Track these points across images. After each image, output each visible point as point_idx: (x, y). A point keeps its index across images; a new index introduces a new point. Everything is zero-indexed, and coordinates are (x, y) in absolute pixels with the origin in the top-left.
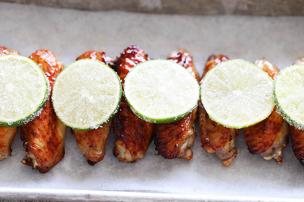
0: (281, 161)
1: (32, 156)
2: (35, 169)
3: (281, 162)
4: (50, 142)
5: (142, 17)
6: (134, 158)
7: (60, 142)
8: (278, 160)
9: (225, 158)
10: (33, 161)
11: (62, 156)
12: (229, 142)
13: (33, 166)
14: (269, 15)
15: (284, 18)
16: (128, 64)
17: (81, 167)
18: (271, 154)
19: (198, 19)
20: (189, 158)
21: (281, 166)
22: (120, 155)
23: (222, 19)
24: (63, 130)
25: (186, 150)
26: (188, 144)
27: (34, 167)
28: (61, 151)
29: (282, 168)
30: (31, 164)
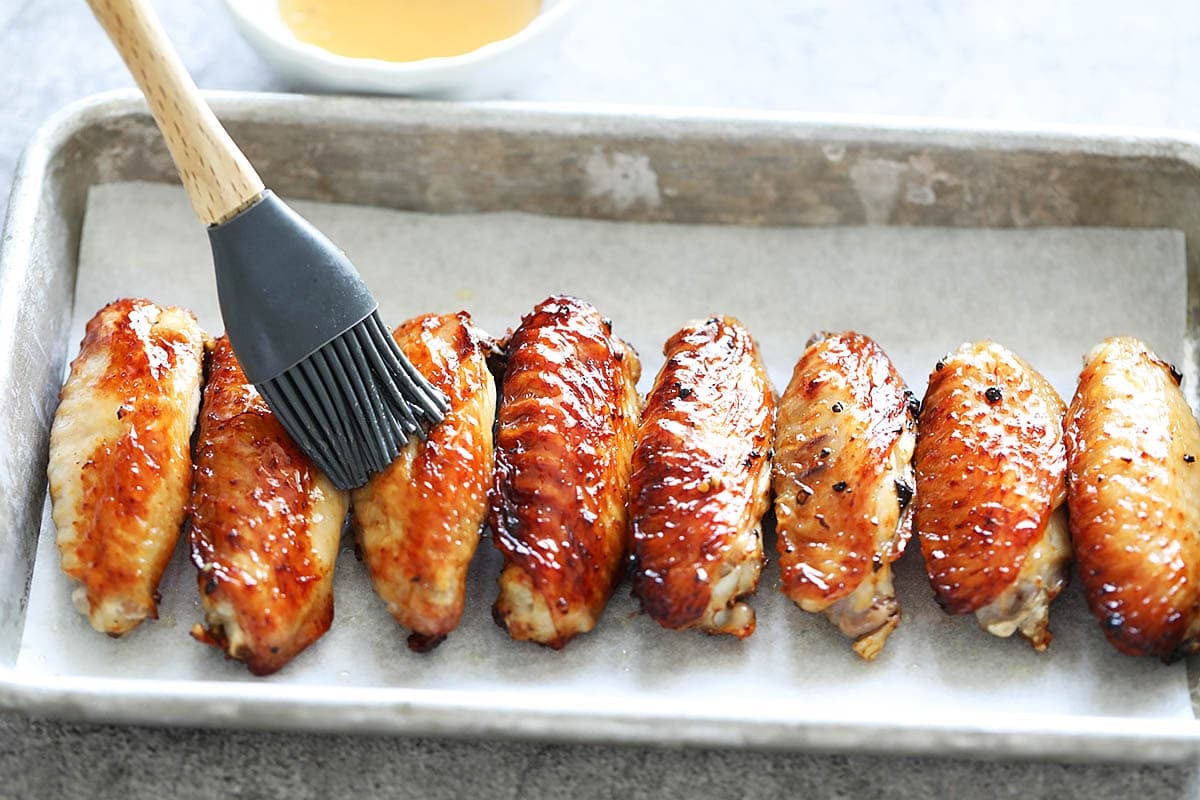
0: (1046, 641)
1: (225, 610)
2: (236, 659)
3: (1047, 645)
4: (284, 567)
5: (597, 229)
6: (560, 625)
7: (321, 575)
8: (1036, 639)
9: (859, 630)
10: (228, 631)
11: (324, 621)
12: (872, 574)
13: (227, 648)
14: (1007, 224)
15: (1056, 233)
16: (547, 341)
17: (386, 662)
18: (1012, 613)
19: (776, 237)
20: (742, 632)
21: (1045, 657)
22: (516, 615)
23: (853, 235)
24: (330, 538)
25: (733, 602)
26: (739, 582)
27: (233, 650)
28: (322, 605)
29: (1051, 666)
30: (223, 642)
